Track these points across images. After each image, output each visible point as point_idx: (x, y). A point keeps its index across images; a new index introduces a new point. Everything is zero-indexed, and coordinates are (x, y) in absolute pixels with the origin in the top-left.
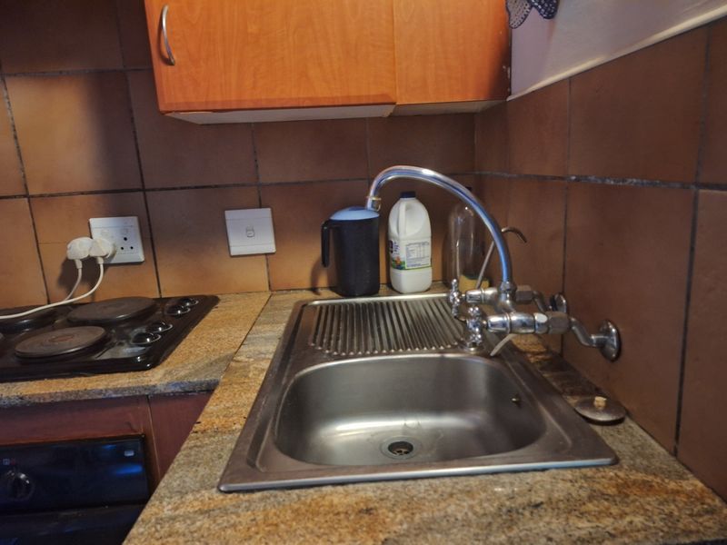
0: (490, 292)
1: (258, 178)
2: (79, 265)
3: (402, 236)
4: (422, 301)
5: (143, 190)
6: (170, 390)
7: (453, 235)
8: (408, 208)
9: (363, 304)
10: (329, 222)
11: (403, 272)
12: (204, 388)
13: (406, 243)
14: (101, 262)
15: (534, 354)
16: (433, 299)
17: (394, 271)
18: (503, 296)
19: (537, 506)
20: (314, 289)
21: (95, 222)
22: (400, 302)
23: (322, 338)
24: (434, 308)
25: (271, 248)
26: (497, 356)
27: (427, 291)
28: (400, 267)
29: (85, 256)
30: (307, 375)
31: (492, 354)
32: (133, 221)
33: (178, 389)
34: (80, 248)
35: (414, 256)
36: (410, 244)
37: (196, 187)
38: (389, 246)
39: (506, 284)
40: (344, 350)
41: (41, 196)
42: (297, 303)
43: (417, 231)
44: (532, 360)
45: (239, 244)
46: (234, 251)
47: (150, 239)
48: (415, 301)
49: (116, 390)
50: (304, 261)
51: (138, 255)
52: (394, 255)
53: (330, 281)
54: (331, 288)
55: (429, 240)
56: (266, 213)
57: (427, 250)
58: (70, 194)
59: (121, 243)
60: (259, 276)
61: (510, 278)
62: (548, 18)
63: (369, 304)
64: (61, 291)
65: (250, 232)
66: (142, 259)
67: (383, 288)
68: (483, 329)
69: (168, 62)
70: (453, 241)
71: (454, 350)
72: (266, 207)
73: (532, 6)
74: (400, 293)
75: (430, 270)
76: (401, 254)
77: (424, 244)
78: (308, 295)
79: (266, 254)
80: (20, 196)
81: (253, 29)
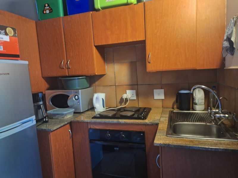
0: (217, 110)
1: (161, 83)
2: (124, 100)
3: (197, 97)
4: (202, 113)
5: (137, 85)
6: (150, 123)
7: (210, 97)
8: (198, 90)
9: (186, 112)
10: (178, 93)
11: (197, 106)
12: (156, 124)
13: (198, 99)
14: (128, 99)
15: (228, 125)
16: (205, 113)
17: (194, 105)
18: (220, 111)
19: (221, 144)
20: (173, 108)
21: (127, 91)
22: (196, 113)
23: (178, 118)
24: (205, 115)
25: (163, 98)
26: (219, 125)
27: (203, 111)
28: (196, 104)
29: (125, 98)
30: (176, 124)
31: (218, 124)
32: (135, 91)
33: (151, 124)
34: (125, 96)
35: (200, 102)
36: (199, 99)
37: (148, 84)
38: (193, 99)
39: (220, 109)
40: (183, 120)
41: (118, 86)
42: (170, 111)
43: (201, 96)
44: (227, 126)
45: (156, 97)
46: (155, 98)
47: (137, 95)
48: (200, 113)
49: (140, 122)
50: (171, 101)
51: (135, 98)
52: (194, 101)
53: (177, 106)
54: (177, 108)
55: (204, 98)
56: (163, 90)
57: (203, 101)
58: (123, 85)
59: (132, 95)
60: (160, 104)
61: (221, 108)
62: (232, 55)
63: (188, 112)
64: (120, 104)
65: (159, 94)
66: (135, 99)
67: (191, 109)
68: (214, 117)
69: (149, 63)
70: (210, 99)
71: (209, 123)
72: (163, 89)
73: (228, 53)
74: (196, 111)
75: (204, 106)
76: (197, 101)
77: (202, 99)
78: (172, 110)
79: (162, 99)
80: (114, 86)
81: (166, 56)
